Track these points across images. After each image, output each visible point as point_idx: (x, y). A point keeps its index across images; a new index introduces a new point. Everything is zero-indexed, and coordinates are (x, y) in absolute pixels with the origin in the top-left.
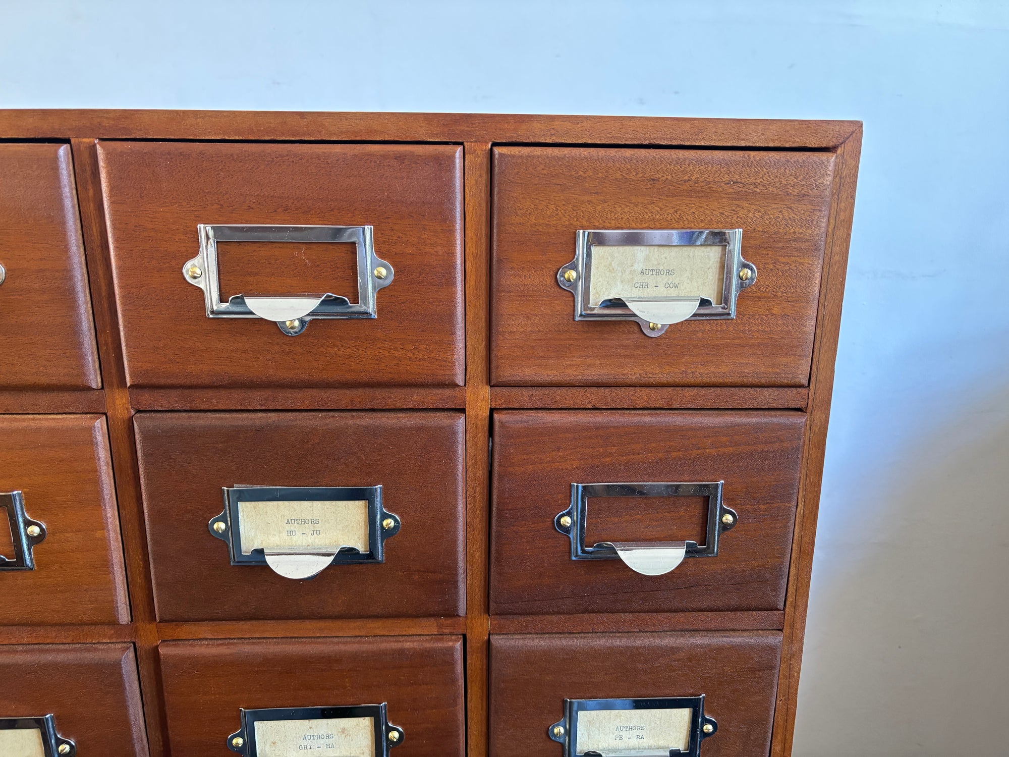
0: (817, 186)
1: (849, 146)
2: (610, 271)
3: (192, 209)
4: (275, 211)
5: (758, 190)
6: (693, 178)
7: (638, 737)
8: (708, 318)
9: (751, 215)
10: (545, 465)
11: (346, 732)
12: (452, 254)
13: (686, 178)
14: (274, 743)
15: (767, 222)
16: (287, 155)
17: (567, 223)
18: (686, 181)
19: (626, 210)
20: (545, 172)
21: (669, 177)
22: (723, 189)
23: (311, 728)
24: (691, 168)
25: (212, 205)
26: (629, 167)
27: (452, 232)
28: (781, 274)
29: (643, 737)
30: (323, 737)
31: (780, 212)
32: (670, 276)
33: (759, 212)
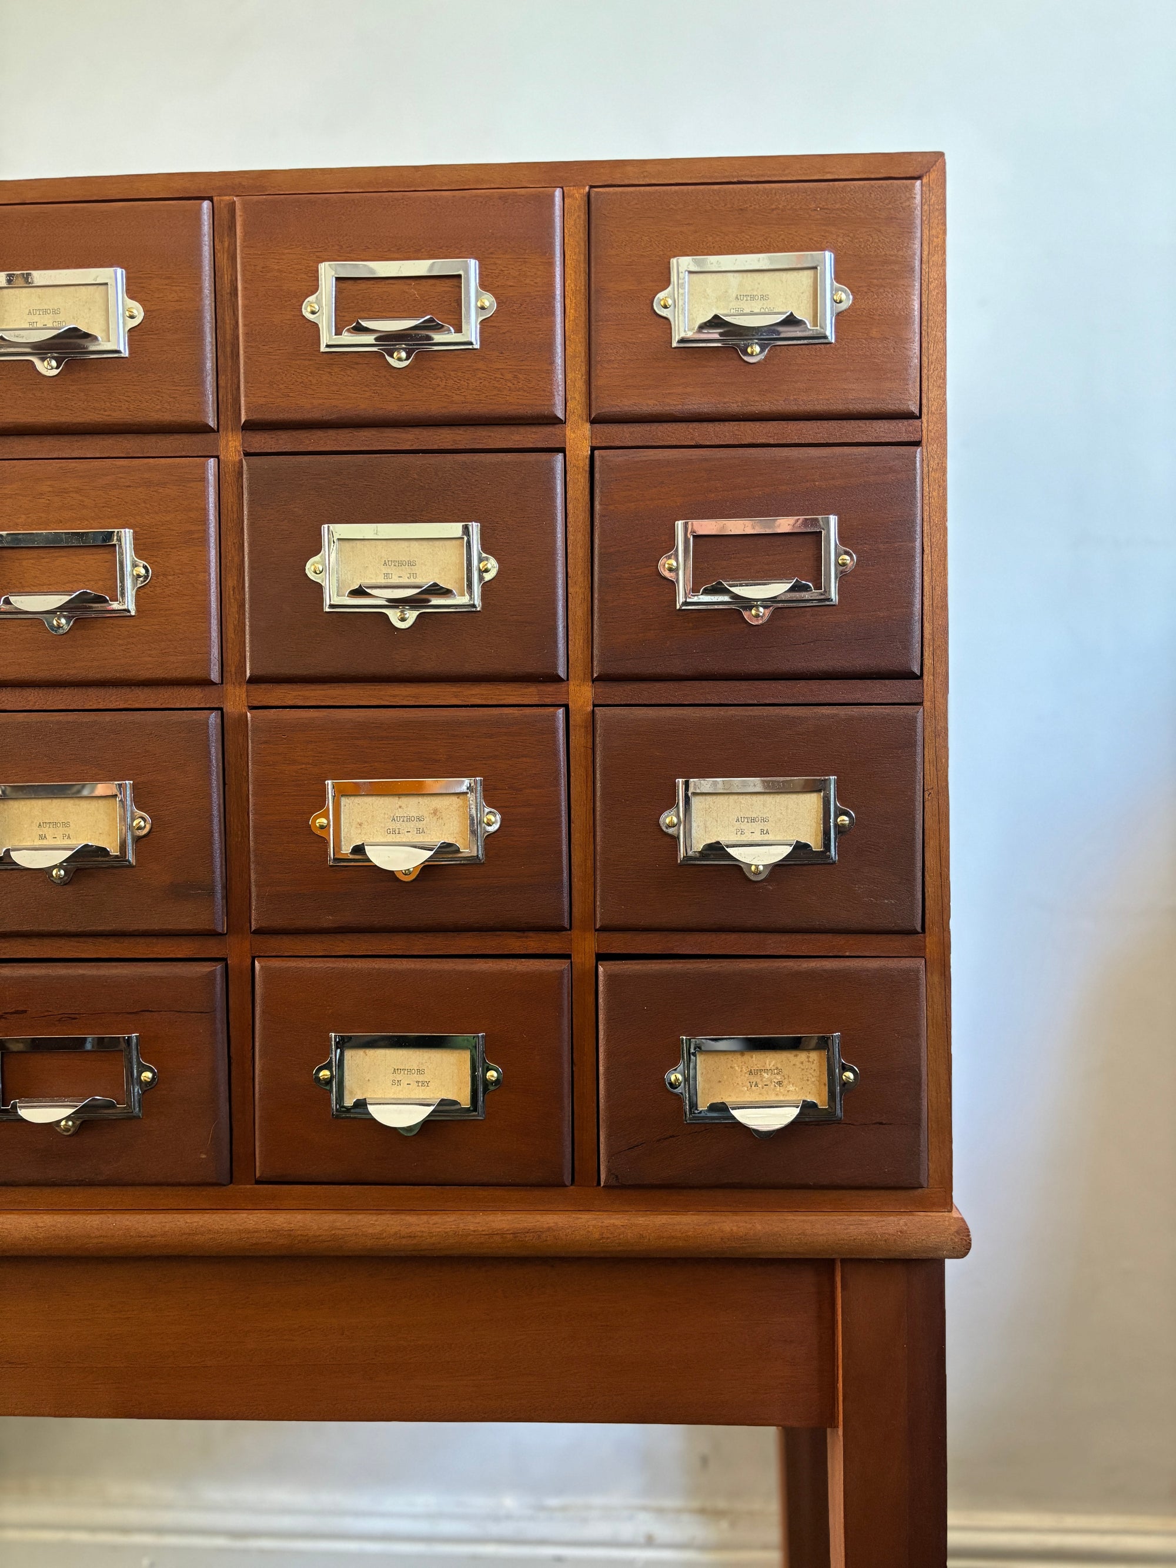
0: (904, 209)
1: (933, 175)
2: (705, 297)
3: (315, 250)
4: (389, 250)
5: (845, 215)
6: (780, 206)
7: (762, 831)
8: (806, 342)
9: (840, 240)
10: (648, 502)
11: (438, 813)
12: (551, 285)
13: (773, 207)
14: (360, 825)
15: (857, 246)
16: (402, 199)
17: (661, 253)
18: (773, 210)
19: (718, 239)
20: (638, 206)
21: (757, 207)
22: (810, 215)
23: (400, 807)
24: (778, 197)
25: (333, 246)
26: (718, 199)
27: (551, 264)
28: (876, 296)
29: (767, 832)
30: (413, 819)
31: (870, 235)
32: (765, 302)
33: (848, 236)
